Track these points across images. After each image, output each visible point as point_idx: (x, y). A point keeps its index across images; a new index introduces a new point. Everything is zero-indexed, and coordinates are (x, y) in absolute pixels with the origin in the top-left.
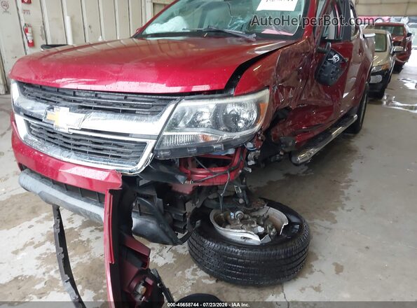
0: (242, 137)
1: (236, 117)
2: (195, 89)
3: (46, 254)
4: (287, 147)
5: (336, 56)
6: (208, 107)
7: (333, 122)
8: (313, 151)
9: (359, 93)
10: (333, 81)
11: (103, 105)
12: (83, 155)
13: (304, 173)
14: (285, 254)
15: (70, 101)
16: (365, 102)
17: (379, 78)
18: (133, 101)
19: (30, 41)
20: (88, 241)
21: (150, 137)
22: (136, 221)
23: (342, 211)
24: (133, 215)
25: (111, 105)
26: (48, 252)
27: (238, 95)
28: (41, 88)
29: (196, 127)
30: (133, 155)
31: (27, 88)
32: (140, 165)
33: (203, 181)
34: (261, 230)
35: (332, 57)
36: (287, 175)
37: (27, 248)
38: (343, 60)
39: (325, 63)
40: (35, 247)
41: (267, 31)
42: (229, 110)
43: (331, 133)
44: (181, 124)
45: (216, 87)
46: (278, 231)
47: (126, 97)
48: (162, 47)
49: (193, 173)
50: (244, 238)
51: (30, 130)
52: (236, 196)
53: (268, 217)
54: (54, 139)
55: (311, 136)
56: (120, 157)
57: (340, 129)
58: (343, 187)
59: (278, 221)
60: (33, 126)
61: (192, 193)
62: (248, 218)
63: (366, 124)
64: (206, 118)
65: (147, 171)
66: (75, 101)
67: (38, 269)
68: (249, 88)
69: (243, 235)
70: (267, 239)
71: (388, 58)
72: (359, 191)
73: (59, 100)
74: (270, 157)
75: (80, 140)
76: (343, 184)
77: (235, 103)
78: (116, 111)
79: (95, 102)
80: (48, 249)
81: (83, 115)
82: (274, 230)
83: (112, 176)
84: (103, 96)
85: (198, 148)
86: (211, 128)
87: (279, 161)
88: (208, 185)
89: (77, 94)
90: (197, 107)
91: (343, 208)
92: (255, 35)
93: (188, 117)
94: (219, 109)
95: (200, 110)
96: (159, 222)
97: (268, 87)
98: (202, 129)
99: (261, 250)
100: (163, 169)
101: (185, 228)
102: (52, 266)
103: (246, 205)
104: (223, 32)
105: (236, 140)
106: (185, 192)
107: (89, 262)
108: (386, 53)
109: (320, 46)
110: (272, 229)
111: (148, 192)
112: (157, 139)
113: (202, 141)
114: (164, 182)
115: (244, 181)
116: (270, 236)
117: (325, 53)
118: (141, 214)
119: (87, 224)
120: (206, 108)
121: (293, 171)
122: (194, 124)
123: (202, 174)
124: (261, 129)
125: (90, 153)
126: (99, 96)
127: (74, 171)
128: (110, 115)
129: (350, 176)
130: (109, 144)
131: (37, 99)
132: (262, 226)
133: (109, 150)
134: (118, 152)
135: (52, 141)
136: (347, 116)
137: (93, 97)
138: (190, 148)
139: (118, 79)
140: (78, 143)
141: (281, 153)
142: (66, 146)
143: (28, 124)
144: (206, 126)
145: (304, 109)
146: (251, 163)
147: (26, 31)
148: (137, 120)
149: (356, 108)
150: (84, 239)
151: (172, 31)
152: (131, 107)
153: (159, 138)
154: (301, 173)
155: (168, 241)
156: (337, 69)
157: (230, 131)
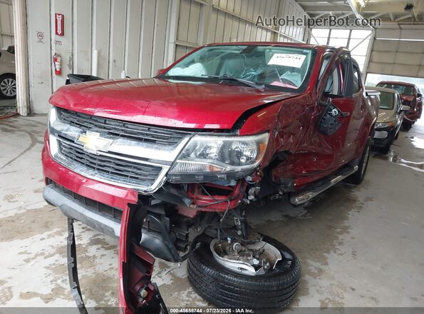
0: (243, 171)
1: (240, 154)
2: (207, 126)
3: (54, 264)
4: (286, 187)
5: (335, 110)
6: (216, 143)
7: (334, 170)
8: (311, 195)
9: (361, 146)
10: (331, 132)
11: (129, 133)
12: (106, 174)
13: (303, 216)
14: (278, 286)
15: (101, 127)
16: (367, 155)
17: (385, 134)
18: (155, 132)
19: (58, 70)
20: (94, 257)
21: (166, 163)
22: (144, 236)
23: (334, 254)
24: (142, 230)
25: (136, 134)
26: (56, 263)
27: (242, 135)
28: (76, 114)
29: (205, 158)
30: (149, 177)
31: (63, 113)
32: (154, 187)
33: (206, 206)
34: (256, 262)
35: (331, 110)
36: (286, 216)
37: (38, 257)
38: (341, 115)
39: (325, 115)
40: (45, 258)
41: (275, 83)
42: (234, 147)
43: (330, 180)
44: (192, 155)
45: (226, 126)
46: (272, 265)
47: (149, 129)
48: (180, 89)
49: (198, 199)
50: (241, 269)
51: (61, 149)
52: (235, 227)
53: (264, 251)
54: (81, 158)
55: (310, 180)
56: (137, 178)
57: (339, 178)
58: (338, 233)
59: (272, 256)
60: (64, 146)
61: (196, 217)
62: (245, 251)
63: (368, 177)
64: (214, 152)
65: (160, 191)
66: (105, 128)
67: (46, 277)
68: (253, 130)
69: (240, 265)
70: (261, 272)
71: (394, 116)
72: (353, 238)
73: (91, 126)
74: (270, 196)
75: (104, 161)
76: (339, 230)
77: (240, 142)
78: (140, 140)
79: (122, 130)
80: (57, 261)
81: (111, 140)
82: (268, 264)
83: (129, 194)
84: (130, 126)
85: (204, 176)
86: (217, 160)
87: (279, 200)
88: (210, 210)
89: (107, 122)
90: (207, 142)
91: (335, 252)
92: (263, 86)
93: (199, 150)
94: (225, 146)
95: (209, 145)
96: (164, 239)
97: (268, 131)
98: (210, 161)
99: (256, 281)
100: (174, 191)
101: (186, 248)
102: (59, 276)
103: (243, 237)
104: (236, 80)
105: (237, 172)
106: (189, 215)
107: (94, 276)
108: (393, 111)
109: (322, 100)
110: (266, 263)
111: (158, 211)
112: (172, 165)
113: (208, 170)
114: (173, 203)
115: (244, 214)
116: (264, 269)
117: (326, 106)
118: (149, 230)
119: (95, 242)
120: (214, 143)
121: (292, 213)
122: (204, 155)
123: (205, 200)
124: (259, 166)
125: (112, 173)
126: (126, 125)
127: (97, 187)
128: (134, 142)
129: (346, 223)
130: (130, 167)
131: (72, 123)
132: (258, 259)
133: (129, 172)
134: (137, 174)
135: (79, 160)
136: (348, 166)
137: (121, 126)
138: (198, 175)
139: (144, 113)
140: (102, 164)
141: (281, 193)
142: (92, 165)
143: (60, 144)
144: (214, 158)
145: (304, 155)
146: (252, 197)
147: (56, 60)
148: (157, 148)
149: (357, 160)
150: (91, 254)
151: (191, 75)
152: (153, 137)
153: (173, 164)
154: (299, 216)
155: (170, 257)
156: (335, 121)
157: (233, 165)
